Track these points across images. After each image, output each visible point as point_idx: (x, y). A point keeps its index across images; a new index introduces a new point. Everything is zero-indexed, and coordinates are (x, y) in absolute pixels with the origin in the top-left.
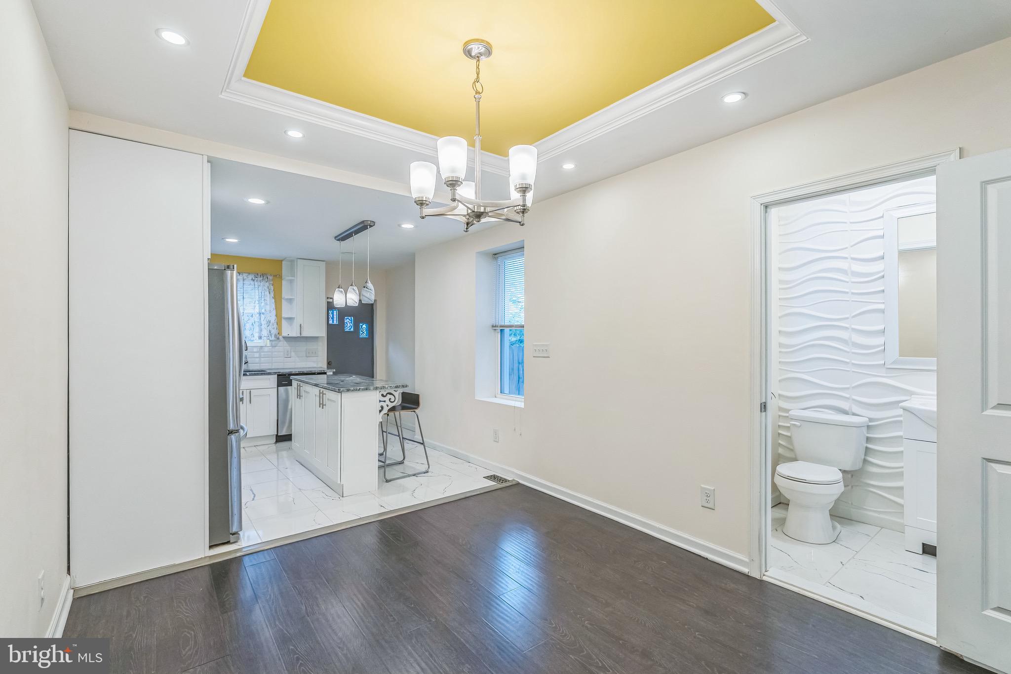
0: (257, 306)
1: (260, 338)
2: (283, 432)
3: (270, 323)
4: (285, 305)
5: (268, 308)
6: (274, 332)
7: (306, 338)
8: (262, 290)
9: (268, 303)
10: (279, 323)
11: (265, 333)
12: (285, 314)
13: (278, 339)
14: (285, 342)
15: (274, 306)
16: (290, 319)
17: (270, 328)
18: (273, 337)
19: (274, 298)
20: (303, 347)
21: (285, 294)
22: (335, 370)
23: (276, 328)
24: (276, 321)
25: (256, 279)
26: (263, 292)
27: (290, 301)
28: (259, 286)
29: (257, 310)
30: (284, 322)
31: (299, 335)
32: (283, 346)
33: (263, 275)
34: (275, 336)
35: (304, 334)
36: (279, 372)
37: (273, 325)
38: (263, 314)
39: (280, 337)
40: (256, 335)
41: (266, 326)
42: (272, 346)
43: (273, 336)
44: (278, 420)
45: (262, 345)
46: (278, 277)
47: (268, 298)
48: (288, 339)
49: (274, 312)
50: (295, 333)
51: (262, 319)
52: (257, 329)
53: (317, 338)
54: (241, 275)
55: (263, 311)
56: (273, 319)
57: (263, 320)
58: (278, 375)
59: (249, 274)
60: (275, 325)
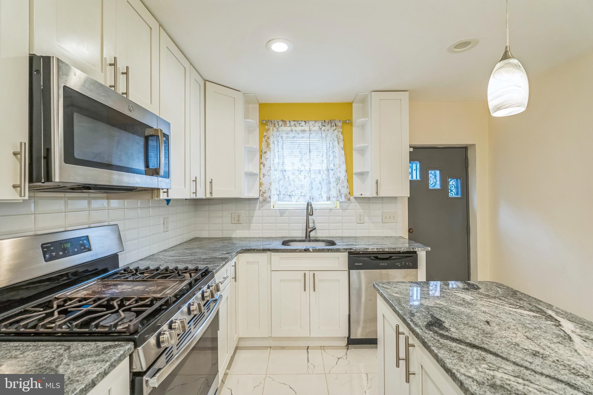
0: (325, 161)
1: (329, 199)
2: (358, 334)
3: (339, 180)
4: (356, 156)
5: (337, 161)
6: (345, 191)
7: (383, 198)
8: (330, 140)
9: (337, 156)
10: (350, 180)
11: (334, 193)
12: (356, 169)
13: (349, 200)
14: (357, 204)
15: (343, 159)
16: (362, 174)
17: (339, 186)
18: (343, 198)
19: (344, 148)
20: (377, 210)
21: (356, 145)
22: (429, 249)
23: (346, 187)
24: (346, 178)
25: (324, 128)
26: (331, 143)
27: (362, 151)
28: (326, 136)
29: (325, 166)
30: (355, 179)
31: (375, 195)
32: (356, 208)
33: (331, 122)
34: (346, 196)
35: (382, 194)
36: (351, 249)
37: (343, 182)
38: (332, 170)
39: (352, 198)
40: (325, 196)
41: (335, 184)
42: (344, 209)
43: (343, 196)
44: (349, 315)
45: (332, 206)
46: (348, 123)
47: (336, 150)
48: (362, 200)
49: (344, 167)
50: (369, 193)
51: (331, 176)
52: (325, 189)
53: (395, 198)
54: (307, 124)
55: (332, 166)
56: (342, 175)
57: (332, 178)
58: (350, 253)
59: (316, 121)
60: (346, 184)
